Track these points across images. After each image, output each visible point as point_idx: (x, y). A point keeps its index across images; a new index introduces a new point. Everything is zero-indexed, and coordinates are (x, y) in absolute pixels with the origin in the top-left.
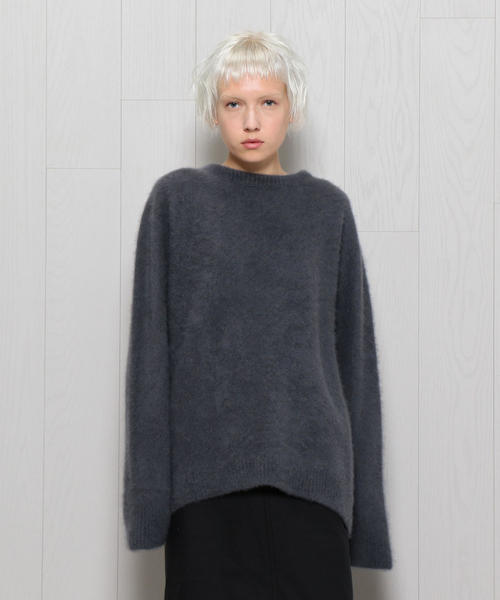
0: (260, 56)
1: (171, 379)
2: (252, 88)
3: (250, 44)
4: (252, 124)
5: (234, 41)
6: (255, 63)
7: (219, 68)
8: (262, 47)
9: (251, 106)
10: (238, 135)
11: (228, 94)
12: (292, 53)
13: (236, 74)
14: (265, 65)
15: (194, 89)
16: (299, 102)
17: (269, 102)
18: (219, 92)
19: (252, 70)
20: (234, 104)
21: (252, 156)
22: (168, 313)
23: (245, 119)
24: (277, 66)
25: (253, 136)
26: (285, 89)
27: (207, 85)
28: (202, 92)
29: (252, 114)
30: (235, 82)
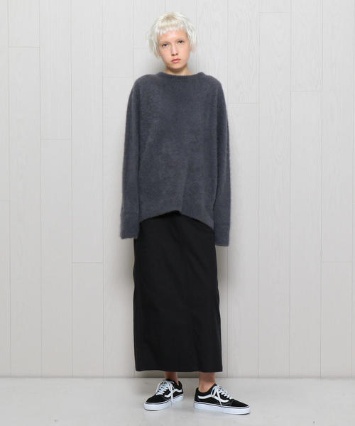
0: (174, 22)
1: (139, 166)
2: (172, 36)
3: (169, 18)
4: (175, 53)
5: (162, 18)
6: (172, 26)
7: (157, 30)
8: (174, 19)
9: (173, 44)
10: (169, 58)
11: (162, 41)
12: (187, 19)
13: (165, 32)
14: (176, 26)
15: (148, 42)
16: (194, 40)
17: (181, 42)
18: (158, 41)
19: (171, 29)
20: (165, 45)
21: (177, 66)
22: (139, 137)
23: (171, 50)
24: (182, 26)
25: (176, 57)
26: (187, 35)
27: (152, 38)
28: (151, 42)
29: (174, 48)
30: (165, 35)
